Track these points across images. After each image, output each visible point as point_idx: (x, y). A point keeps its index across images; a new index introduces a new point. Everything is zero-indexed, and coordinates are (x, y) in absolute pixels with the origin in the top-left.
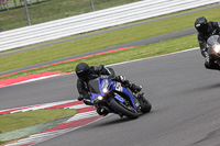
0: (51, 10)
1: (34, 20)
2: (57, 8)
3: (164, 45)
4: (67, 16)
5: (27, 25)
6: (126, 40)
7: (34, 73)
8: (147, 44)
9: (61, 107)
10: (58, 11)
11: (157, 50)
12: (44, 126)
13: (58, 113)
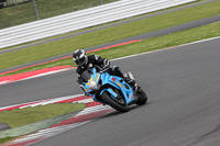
0: (60, 4)
1: (42, 15)
2: (65, 2)
3: (172, 38)
4: (76, 10)
5: (36, 19)
6: (134, 33)
7: (43, 68)
9: (70, 101)
10: (66, 5)
11: (165, 42)
12: (53, 121)
13: (67, 107)
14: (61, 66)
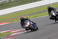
0: (6, 6)
1: (1, 9)
2: (7, 5)
3: (36, 15)
4: (10, 7)
6: (26, 14)
7: (2, 23)
8: (31, 15)
9: (9, 32)
10: (8, 6)
11: (34, 16)
14: (6, 22)
